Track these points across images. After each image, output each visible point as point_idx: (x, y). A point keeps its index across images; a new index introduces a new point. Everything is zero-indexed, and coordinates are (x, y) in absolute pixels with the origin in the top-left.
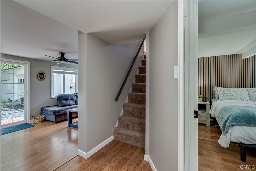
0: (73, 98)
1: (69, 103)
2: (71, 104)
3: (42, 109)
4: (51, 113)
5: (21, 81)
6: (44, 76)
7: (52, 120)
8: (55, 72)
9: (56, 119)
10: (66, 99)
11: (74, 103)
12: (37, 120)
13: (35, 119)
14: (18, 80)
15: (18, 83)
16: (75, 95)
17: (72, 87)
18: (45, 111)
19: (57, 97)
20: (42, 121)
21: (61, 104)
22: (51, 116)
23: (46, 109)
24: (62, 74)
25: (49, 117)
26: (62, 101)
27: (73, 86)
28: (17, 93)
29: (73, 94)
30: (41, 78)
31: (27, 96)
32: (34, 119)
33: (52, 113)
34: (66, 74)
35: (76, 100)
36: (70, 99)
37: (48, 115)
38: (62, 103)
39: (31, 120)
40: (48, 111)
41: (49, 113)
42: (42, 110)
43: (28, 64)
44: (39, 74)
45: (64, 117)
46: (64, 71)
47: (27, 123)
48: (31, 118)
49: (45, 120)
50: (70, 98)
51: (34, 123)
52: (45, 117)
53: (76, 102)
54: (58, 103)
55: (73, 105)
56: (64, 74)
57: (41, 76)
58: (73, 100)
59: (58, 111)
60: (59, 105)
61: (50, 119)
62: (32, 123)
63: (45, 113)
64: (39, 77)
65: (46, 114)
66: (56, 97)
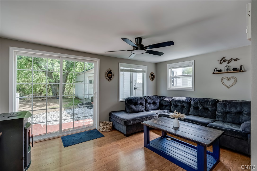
0: (143, 103)
1: (139, 109)
2: (141, 110)
3: (110, 114)
4: (121, 122)
5: (92, 82)
6: (112, 75)
7: (122, 131)
8: (123, 70)
9: (127, 131)
10: (136, 104)
11: (143, 109)
12: (106, 128)
13: (104, 126)
14: (90, 80)
15: (89, 84)
16: (144, 98)
17: (136, 89)
18: (113, 117)
19: (126, 100)
20: (111, 130)
21: (129, 110)
22: (121, 126)
23: (115, 115)
24: (130, 73)
25: (118, 126)
26: (131, 106)
27: (138, 87)
28: (88, 95)
29: (142, 98)
30: (110, 78)
31: (96, 98)
32: (102, 126)
33: (123, 123)
34: (133, 73)
35: (146, 106)
36: (139, 104)
37: (117, 124)
38: (132, 108)
39: (99, 126)
40: (117, 118)
41: (119, 121)
42: (111, 116)
43: (97, 61)
44: (108, 73)
45: (135, 129)
46: (131, 69)
47: (96, 130)
48: (99, 124)
49: (113, 128)
50: (139, 102)
51: (103, 131)
52: (113, 124)
53: (145, 108)
54: (127, 108)
55: (143, 111)
56: (131, 73)
57: (110, 75)
58: (143, 105)
59: (129, 121)
60: (128, 111)
61: (119, 128)
62: (101, 131)
63: (114, 120)
64: (108, 76)
65: (114, 122)
66: (124, 101)
